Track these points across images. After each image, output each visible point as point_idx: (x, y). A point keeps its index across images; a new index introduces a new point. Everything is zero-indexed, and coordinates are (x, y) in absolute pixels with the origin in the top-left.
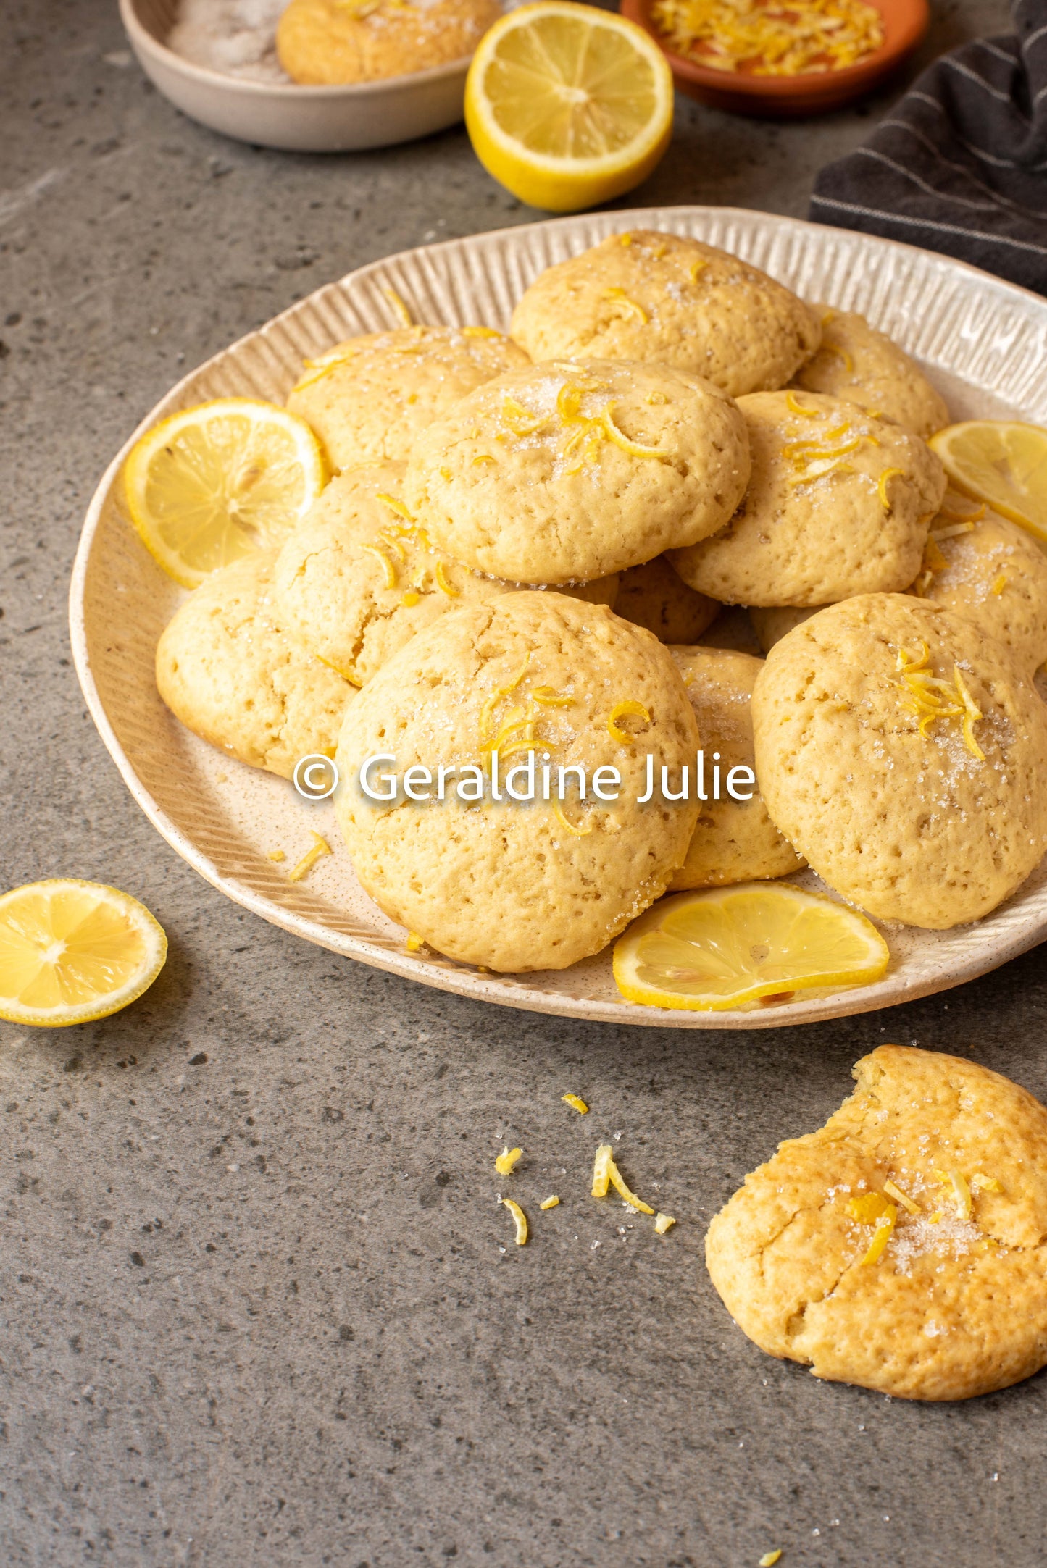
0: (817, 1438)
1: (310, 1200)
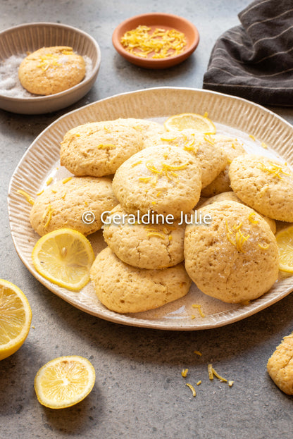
0: (286, 435)
1: (134, 393)
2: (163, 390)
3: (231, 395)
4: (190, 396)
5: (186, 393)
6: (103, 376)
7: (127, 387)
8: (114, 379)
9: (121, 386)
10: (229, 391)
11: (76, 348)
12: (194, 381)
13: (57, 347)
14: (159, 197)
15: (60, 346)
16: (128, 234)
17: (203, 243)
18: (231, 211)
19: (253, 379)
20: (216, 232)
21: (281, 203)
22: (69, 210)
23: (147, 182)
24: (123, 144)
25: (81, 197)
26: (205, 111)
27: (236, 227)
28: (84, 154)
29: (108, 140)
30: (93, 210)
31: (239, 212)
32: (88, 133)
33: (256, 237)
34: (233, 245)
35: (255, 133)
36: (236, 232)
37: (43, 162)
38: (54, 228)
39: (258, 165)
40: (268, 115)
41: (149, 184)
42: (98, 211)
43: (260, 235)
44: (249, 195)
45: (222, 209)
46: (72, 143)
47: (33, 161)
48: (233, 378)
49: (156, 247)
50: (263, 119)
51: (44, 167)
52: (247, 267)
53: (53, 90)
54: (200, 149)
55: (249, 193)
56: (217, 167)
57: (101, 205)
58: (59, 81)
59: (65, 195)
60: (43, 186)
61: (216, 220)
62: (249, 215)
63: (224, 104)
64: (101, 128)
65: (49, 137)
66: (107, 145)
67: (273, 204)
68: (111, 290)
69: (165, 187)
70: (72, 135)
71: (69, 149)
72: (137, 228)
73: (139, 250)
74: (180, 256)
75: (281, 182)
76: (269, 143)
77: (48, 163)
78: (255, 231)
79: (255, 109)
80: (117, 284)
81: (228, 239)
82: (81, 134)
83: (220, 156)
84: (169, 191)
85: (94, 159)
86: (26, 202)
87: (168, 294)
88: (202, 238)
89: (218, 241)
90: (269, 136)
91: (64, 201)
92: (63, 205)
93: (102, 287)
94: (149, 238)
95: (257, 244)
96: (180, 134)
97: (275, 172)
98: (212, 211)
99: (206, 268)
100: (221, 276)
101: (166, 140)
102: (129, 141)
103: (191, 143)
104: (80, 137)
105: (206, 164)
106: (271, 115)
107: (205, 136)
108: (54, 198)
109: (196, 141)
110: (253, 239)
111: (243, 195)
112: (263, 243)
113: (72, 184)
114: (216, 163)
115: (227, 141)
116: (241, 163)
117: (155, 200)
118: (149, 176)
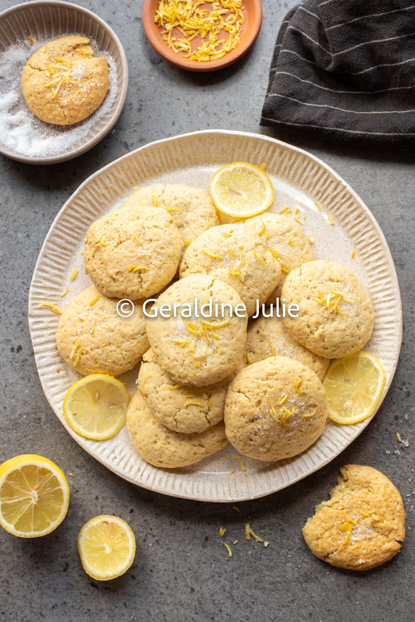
0: (314, 599)
1: (173, 551)
2: (201, 549)
3: (266, 555)
4: (226, 556)
5: (224, 552)
6: (143, 532)
7: (166, 545)
8: (154, 536)
9: (160, 544)
10: (264, 551)
11: (116, 500)
12: (231, 539)
13: (97, 498)
14: (197, 368)
15: (100, 497)
16: (164, 400)
17: (244, 420)
18: (277, 380)
19: (288, 539)
20: (258, 409)
21: (337, 346)
22: (99, 351)
23: (185, 346)
24: (158, 263)
25: (111, 334)
26: (263, 161)
27: (281, 400)
28: (112, 277)
29: (140, 258)
30: (126, 353)
31: (285, 379)
32: (116, 244)
33: (302, 406)
34: (275, 421)
35: (322, 200)
36: (280, 406)
37: (65, 249)
38: (84, 368)
39: (315, 295)
40: (339, 183)
41: (186, 350)
42: (132, 353)
43: (306, 403)
44: (300, 337)
45: (267, 378)
46: (98, 255)
47: (52, 252)
48: (269, 537)
49: (195, 416)
50: (333, 186)
51: (67, 255)
52: (290, 436)
53: (69, 122)
54: (249, 273)
55: (301, 335)
56: (268, 292)
57: (135, 346)
58: (76, 110)
59: (94, 330)
60: (67, 282)
61: (259, 394)
62: (296, 382)
63: (285, 156)
64: (131, 235)
65: (69, 215)
66: (139, 267)
67: (327, 348)
68: (149, 451)
69: (204, 355)
70: (97, 243)
71: (94, 262)
72: (173, 394)
73: (176, 420)
74: (220, 419)
75: (339, 317)
76: (337, 217)
77: (70, 247)
78: (301, 401)
79: (323, 171)
80: (154, 445)
81: (271, 416)
82: (107, 243)
83: (272, 275)
84: (209, 360)
85: (124, 285)
86: (50, 313)
87: (207, 453)
88: (243, 415)
89: (259, 418)
90: (338, 209)
91: (93, 337)
92: (92, 343)
93: (139, 444)
94: (187, 406)
95: (302, 414)
96: (225, 246)
97: (333, 304)
98: (255, 380)
99: (246, 443)
100: (261, 449)
101: (209, 256)
102: (164, 256)
103: (238, 263)
104: (107, 248)
105: (254, 293)
106: (343, 185)
107: (256, 249)
108: (81, 329)
109: (244, 258)
110: (298, 410)
111: (295, 335)
112: (308, 411)
113: (101, 308)
114: (266, 289)
115: (284, 233)
116: (296, 288)
117: (193, 371)
118: (186, 338)
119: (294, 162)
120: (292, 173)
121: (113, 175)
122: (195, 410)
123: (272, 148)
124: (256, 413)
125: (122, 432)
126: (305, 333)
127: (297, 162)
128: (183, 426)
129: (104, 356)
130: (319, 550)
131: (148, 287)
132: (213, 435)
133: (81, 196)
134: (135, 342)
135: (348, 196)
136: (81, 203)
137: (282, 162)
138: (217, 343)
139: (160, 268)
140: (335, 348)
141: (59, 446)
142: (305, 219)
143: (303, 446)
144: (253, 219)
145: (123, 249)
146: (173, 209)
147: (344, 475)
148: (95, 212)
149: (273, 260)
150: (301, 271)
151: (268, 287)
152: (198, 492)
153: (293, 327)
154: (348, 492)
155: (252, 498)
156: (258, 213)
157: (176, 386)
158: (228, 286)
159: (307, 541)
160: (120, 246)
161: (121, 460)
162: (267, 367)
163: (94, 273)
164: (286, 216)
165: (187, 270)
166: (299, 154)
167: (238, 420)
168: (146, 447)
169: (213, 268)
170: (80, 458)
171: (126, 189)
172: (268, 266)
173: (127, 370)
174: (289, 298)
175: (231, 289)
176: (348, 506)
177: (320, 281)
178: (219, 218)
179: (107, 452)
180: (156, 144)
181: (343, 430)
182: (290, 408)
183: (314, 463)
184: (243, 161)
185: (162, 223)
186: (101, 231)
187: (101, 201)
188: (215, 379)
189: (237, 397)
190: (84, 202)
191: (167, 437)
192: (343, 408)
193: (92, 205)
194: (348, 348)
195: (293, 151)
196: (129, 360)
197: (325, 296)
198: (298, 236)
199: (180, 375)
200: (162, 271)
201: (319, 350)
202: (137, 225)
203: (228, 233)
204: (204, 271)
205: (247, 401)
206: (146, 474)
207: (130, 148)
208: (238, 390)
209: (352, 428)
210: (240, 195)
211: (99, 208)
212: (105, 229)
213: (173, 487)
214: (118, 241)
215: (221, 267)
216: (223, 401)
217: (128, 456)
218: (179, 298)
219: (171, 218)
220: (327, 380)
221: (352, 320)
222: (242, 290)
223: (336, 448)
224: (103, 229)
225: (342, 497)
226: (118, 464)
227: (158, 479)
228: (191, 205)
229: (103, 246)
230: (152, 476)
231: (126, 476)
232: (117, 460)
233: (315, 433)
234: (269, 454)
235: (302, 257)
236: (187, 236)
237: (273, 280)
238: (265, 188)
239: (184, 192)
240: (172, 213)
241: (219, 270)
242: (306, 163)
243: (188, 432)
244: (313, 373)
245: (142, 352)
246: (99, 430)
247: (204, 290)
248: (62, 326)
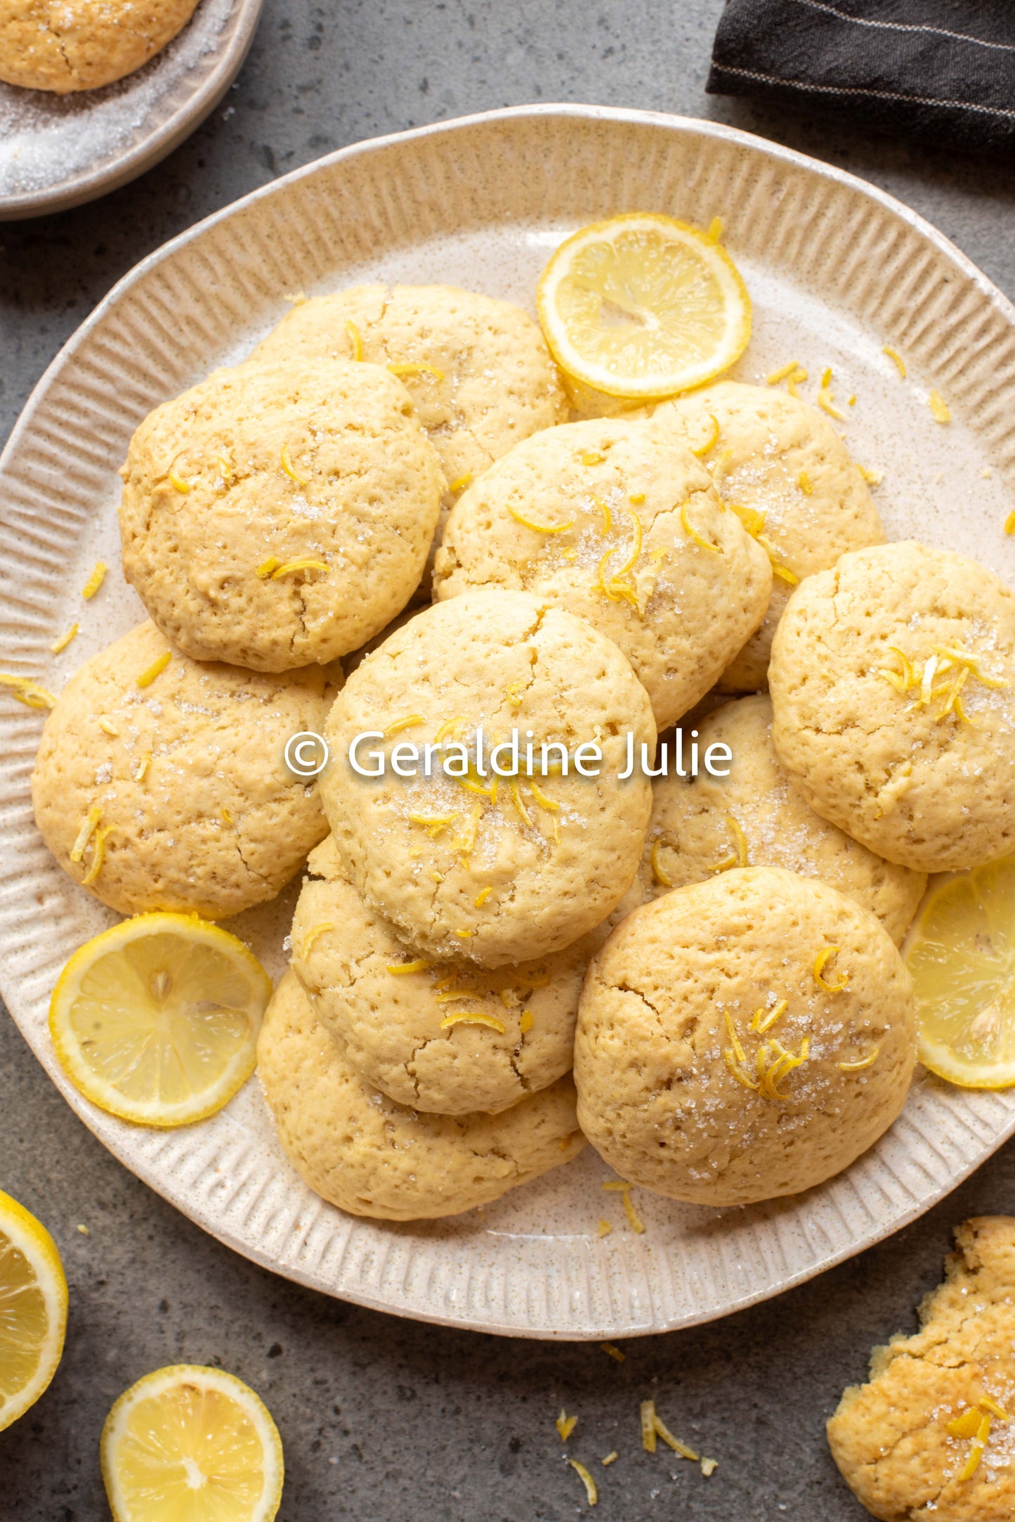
1: (407, 1482)
2: (498, 1476)
3: (706, 1503)
4: (577, 1503)
5: (569, 1490)
6: (311, 1420)
7: (386, 1461)
8: (346, 1433)
9: (366, 1457)
10: (700, 1489)
11: (225, 1314)
12: (594, 1448)
13: (164, 1307)
14: (484, 907)
15: (174, 1304)
16: (373, 1008)
17: (637, 1081)
18: (751, 949)
19: (779, 1452)
20: (685, 1047)
21: (953, 833)
22: (165, 838)
23: (442, 833)
24: (357, 549)
25: (205, 783)
26: (715, 210)
27: (763, 1019)
28: (205, 595)
29: (298, 533)
30: (252, 846)
31: (779, 948)
32: (219, 484)
33: (834, 1037)
34: (743, 1086)
35: (908, 341)
36: (759, 1038)
37: (64, 496)
38: (118, 893)
39: (885, 661)
40: (968, 286)
41: (446, 849)
42: (273, 846)
43: (848, 1025)
44: (832, 801)
45: (718, 942)
46: (161, 520)
47: (22, 509)
48: (718, 1445)
49: (475, 1064)
50: (947, 294)
51: (71, 517)
52: (791, 1132)
53: (82, 81)
54: (661, 588)
55: (835, 796)
56: (726, 650)
57: (283, 824)
58: (103, 43)
59: (148, 769)
60: (73, 607)
61: (692, 998)
62: (815, 954)
63: (790, 194)
64: (269, 455)
65: (76, 387)
66: (294, 564)
67: (919, 841)
68: (328, 1166)
69: (507, 865)
70: (158, 481)
71: (149, 543)
72: (405, 988)
73: (412, 1074)
74: (562, 1070)
75: (964, 736)
76: (959, 397)
77: (82, 491)
78: (829, 1018)
79: (916, 245)
80: (345, 1149)
81: (729, 1070)
82: (192, 481)
83: (742, 593)
84: (523, 882)
85: (246, 622)
86: (15, 706)
87: (519, 1175)
88: (634, 1064)
89: (690, 1076)
90: (961, 372)
91: (146, 791)
92: (143, 812)
93: (296, 1142)
94: (451, 1031)
95: (833, 1061)
96: (584, 494)
97: (944, 694)
98: (678, 951)
99: (645, 1153)
100: (695, 1174)
101: (529, 526)
102: (380, 526)
103: (627, 552)
104: (190, 499)
105: (679, 653)
106: (980, 290)
107: (687, 506)
108: (108, 767)
109: (647, 537)
110: (821, 1049)
111: (813, 794)
112: (855, 1051)
113: (173, 697)
114: (721, 639)
115: (783, 451)
116: (819, 638)
117: (469, 920)
118: (447, 807)
119: (819, 215)
120: (811, 250)
121: (221, 254)
122: (477, 1044)
123: (745, 168)
124: (678, 1060)
125: (244, 1098)
126: (847, 791)
127: (830, 213)
128: (436, 1096)
129: (181, 855)
130: (880, 1494)
131: (326, 629)
132: (537, 1120)
133: (117, 325)
134: (283, 810)
135: (996, 330)
136: (116, 347)
137: (779, 213)
138: (550, 825)
139: (365, 566)
140: (946, 841)
141: (44, 1138)
142: (852, 403)
143: (833, 1160)
144: (684, 404)
145: (244, 502)
146: (414, 368)
147: (967, 1252)
148: (163, 377)
149: (745, 543)
150: (837, 578)
151: (728, 635)
152: (487, 1302)
153: (807, 768)
154: (979, 1309)
155: (664, 1327)
156: (696, 383)
157: (414, 965)
158: (592, 632)
159: (840, 1464)
160: (235, 491)
161: (237, 1194)
162: (720, 904)
163: (150, 581)
164: (791, 393)
165: (456, 571)
166: (836, 186)
167: (620, 1082)
168: (319, 1155)
169: (542, 567)
170: (110, 1178)
171: (266, 303)
172: (727, 562)
173: (258, 900)
174: (798, 671)
175: (601, 640)
176: (977, 1356)
177: (900, 614)
178: (569, 398)
179: (192, 1165)
180: (363, 154)
181: (966, 1106)
182: (794, 1044)
183: (868, 1214)
184: (650, 209)
185: (375, 416)
186: (172, 441)
187: (183, 341)
188: (544, 945)
189: (615, 1004)
190: (125, 343)
191: (387, 1123)
192: (969, 1034)
193: (154, 353)
194: (990, 841)
195: (816, 178)
196: (263, 871)
197: (917, 666)
198: (828, 459)
199: (427, 929)
200: (373, 576)
201: (897, 848)
202: (292, 423)
203: (596, 450)
204: (514, 579)
205: (648, 1019)
206: (317, 1241)
207: (281, 165)
208: (619, 982)
209: (998, 1103)
210: (638, 320)
211: (178, 363)
212: (185, 434)
213: (406, 1285)
214: (228, 476)
215: (571, 564)
216: (571, 1013)
217: (261, 1180)
218: (426, 669)
219: (404, 396)
220: (916, 938)
221: (1008, 748)
222: (638, 643)
223: (944, 1172)
224: (178, 434)
225: (957, 1325)
226: (228, 1207)
227: (356, 1256)
228: (476, 354)
229: (180, 491)
230: (339, 1245)
231: (251, 1249)
232: (223, 1194)
233: (876, 1120)
234: (720, 1188)
235: (841, 532)
236: (460, 459)
237: (745, 610)
238: (720, 300)
239: (453, 311)
240: (411, 380)
241: (561, 574)
242: (858, 216)
243: (456, 1111)
244: (874, 925)
245: (305, 843)
246: (170, 1091)
247: (508, 644)
248: (50, 754)
